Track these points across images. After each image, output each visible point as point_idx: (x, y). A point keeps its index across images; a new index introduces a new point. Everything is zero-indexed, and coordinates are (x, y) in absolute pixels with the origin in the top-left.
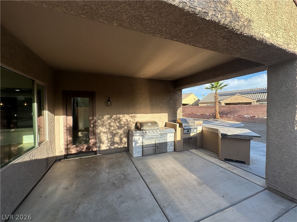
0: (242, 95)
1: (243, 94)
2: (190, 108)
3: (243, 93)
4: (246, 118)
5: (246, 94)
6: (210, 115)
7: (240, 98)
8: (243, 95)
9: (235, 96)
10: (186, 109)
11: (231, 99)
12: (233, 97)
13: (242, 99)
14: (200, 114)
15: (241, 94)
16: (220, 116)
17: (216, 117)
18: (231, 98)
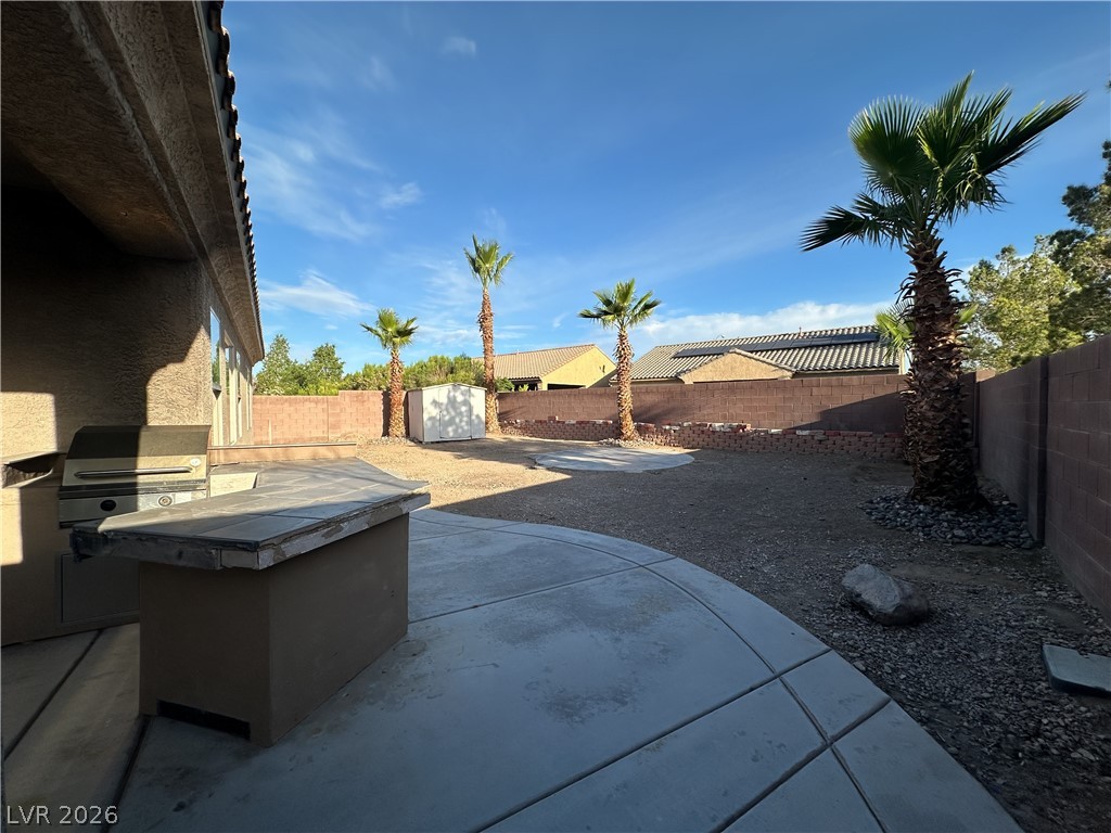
0: (753, 355)
1: (757, 352)
2: (547, 399)
3: (755, 348)
4: (716, 435)
5: (767, 351)
6: (607, 423)
7: (742, 363)
8: (757, 356)
9: (728, 358)
10: (533, 400)
11: (713, 366)
12: (722, 358)
13: (748, 369)
14: (573, 422)
15: (752, 352)
16: (638, 428)
17: (623, 434)
18: (715, 362)
